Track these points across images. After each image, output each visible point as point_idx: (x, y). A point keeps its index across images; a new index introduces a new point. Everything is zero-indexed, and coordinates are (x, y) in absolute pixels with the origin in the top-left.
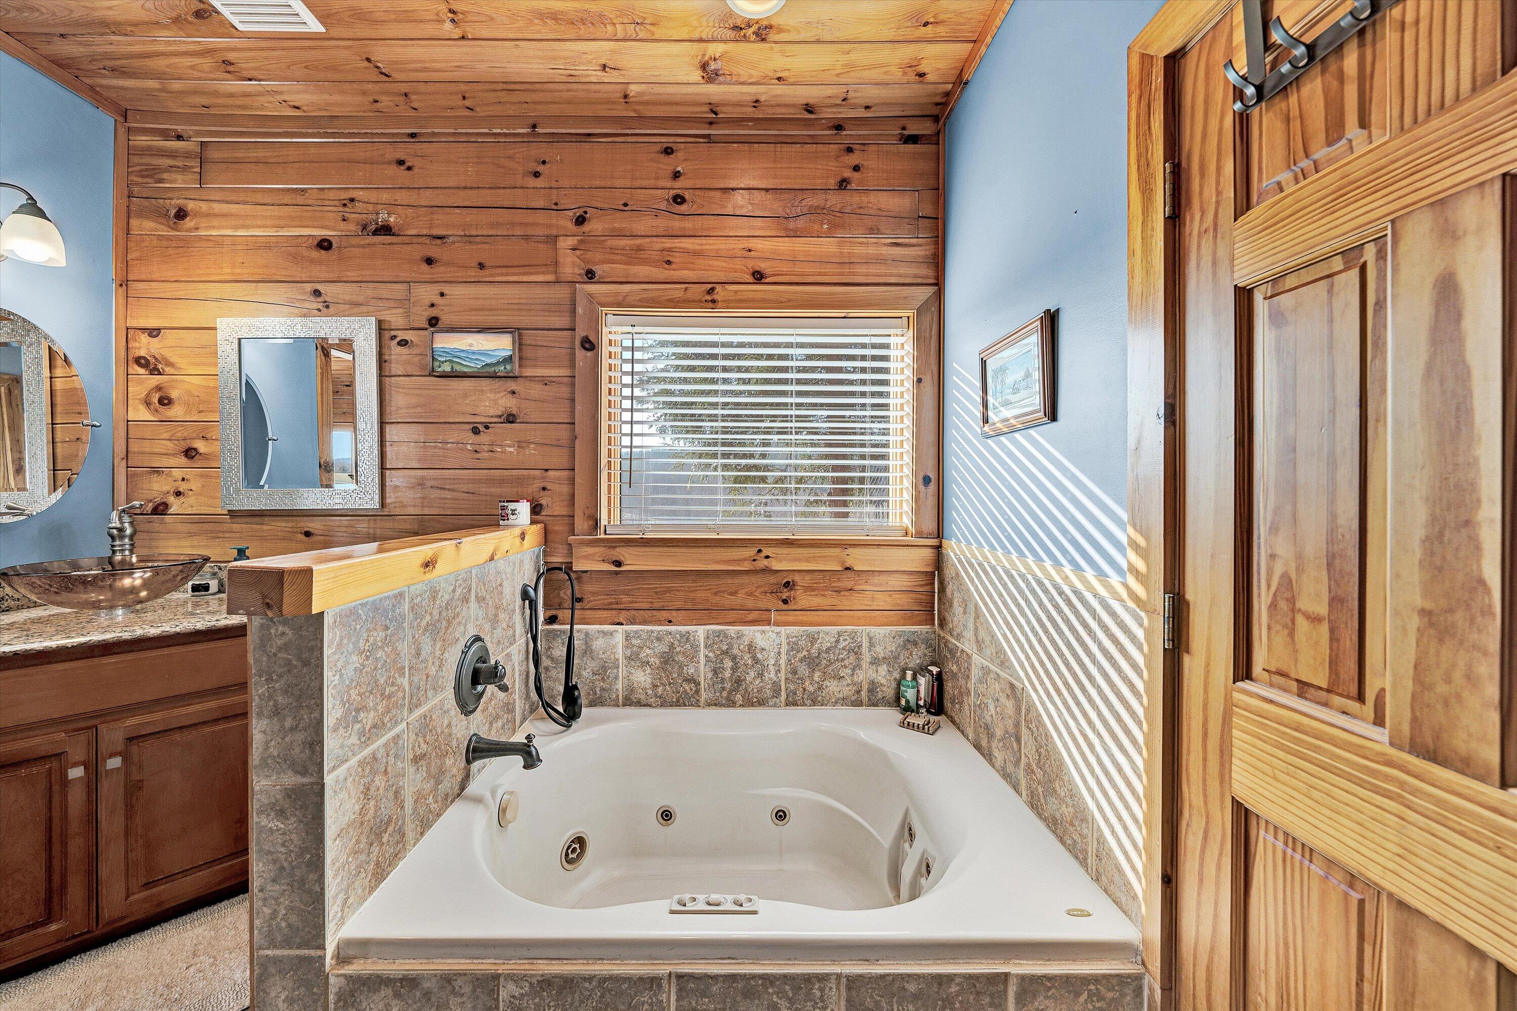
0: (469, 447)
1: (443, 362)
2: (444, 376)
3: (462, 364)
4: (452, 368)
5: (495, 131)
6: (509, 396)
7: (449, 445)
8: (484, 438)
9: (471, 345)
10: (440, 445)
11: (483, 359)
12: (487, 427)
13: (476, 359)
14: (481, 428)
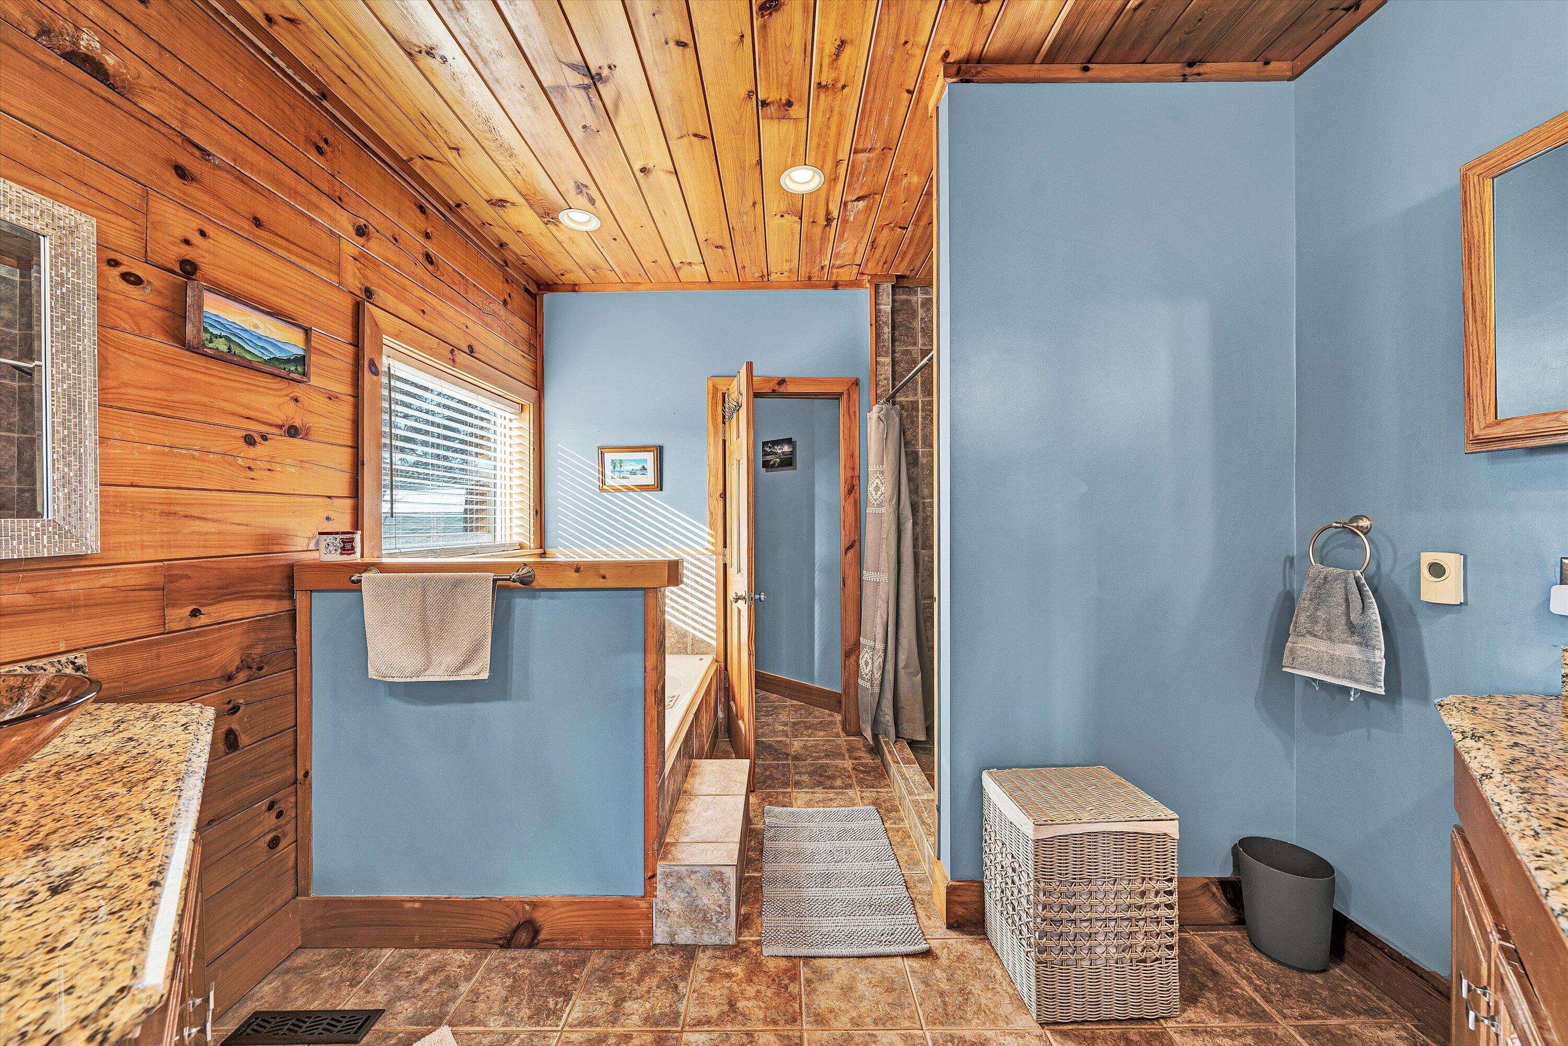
0: (240, 461)
1: (216, 336)
2: (217, 357)
3: (244, 348)
4: (229, 348)
5: (277, 60)
6: (292, 403)
7: (211, 456)
8: (260, 450)
9: (256, 327)
10: (197, 454)
11: (271, 349)
12: (264, 438)
13: (263, 348)
14: (258, 439)
